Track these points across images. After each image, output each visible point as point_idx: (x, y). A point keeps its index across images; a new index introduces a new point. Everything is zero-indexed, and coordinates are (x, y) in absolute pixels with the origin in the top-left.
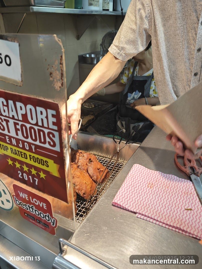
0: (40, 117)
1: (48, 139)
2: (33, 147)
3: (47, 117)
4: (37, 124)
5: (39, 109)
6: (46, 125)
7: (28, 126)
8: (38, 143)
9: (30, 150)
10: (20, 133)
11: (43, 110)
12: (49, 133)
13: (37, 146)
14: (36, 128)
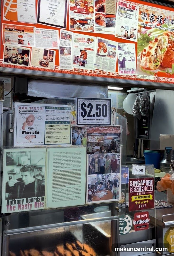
0: (149, 182)
1: (150, 188)
2: (146, 192)
3: (151, 182)
4: (148, 185)
5: (149, 180)
6: (150, 184)
7: (145, 186)
8: (148, 191)
9: (145, 194)
10: (143, 190)
11: (150, 180)
12: (151, 186)
13: (147, 192)
14: (148, 186)
